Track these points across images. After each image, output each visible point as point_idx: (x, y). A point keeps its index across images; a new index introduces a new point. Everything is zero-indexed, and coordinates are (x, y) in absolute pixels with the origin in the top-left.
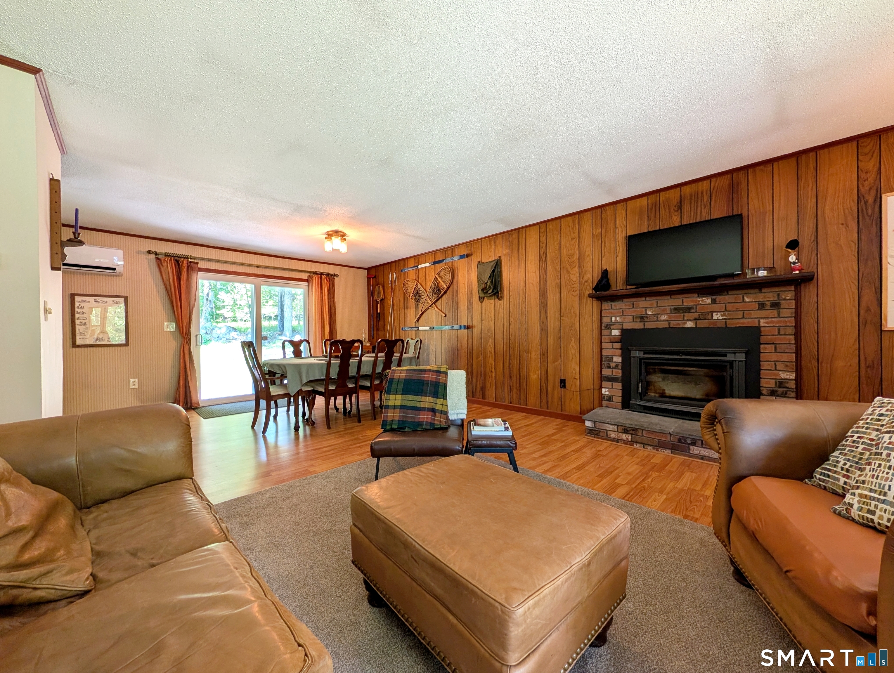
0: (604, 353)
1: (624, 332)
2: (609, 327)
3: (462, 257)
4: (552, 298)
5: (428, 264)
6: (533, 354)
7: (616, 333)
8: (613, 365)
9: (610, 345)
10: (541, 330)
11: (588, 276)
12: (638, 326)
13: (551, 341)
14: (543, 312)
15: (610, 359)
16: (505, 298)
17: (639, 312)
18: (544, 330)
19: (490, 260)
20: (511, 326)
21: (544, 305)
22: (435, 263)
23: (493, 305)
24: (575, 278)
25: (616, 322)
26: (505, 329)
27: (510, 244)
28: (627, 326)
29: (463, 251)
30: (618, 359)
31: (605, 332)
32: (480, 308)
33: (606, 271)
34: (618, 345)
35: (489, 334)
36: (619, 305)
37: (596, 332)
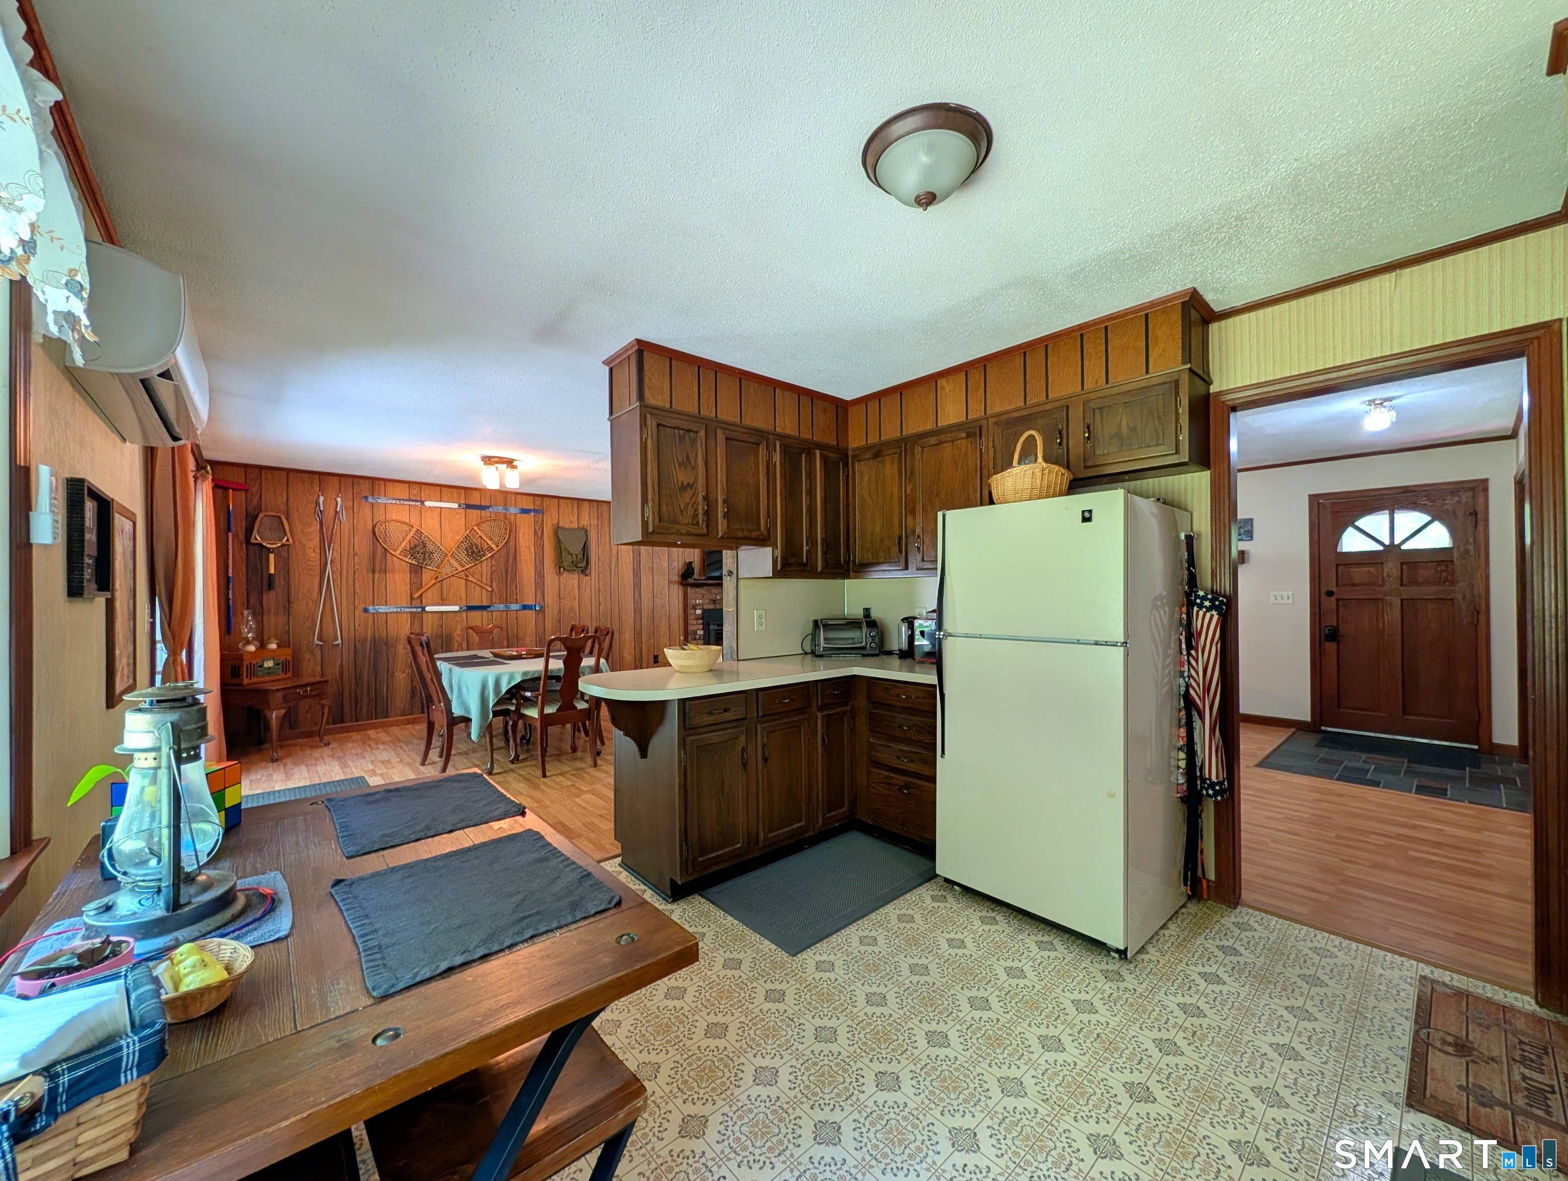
0: (691, 628)
1: (704, 611)
2: (694, 607)
3: (524, 511)
4: (645, 579)
5: (455, 506)
6: (627, 634)
7: (699, 612)
8: (697, 637)
9: (695, 622)
10: (635, 610)
11: (675, 564)
12: (712, 607)
13: (644, 621)
14: (637, 593)
15: (695, 632)
16: (593, 574)
17: (713, 597)
18: (638, 610)
19: (572, 526)
20: (601, 607)
21: (637, 586)
22: (468, 507)
23: (576, 581)
24: (666, 565)
25: (699, 604)
26: (594, 607)
27: (599, 516)
28: (706, 607)
29: (528, 504)
30: (701, 632)
31: (690, 611)
32: (557, 583)
33: (690, 563)
34: (700, 621)
35: (572, 615)
36: (700, 591)
37: (681, 611)
